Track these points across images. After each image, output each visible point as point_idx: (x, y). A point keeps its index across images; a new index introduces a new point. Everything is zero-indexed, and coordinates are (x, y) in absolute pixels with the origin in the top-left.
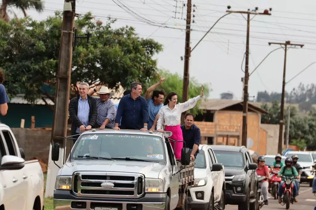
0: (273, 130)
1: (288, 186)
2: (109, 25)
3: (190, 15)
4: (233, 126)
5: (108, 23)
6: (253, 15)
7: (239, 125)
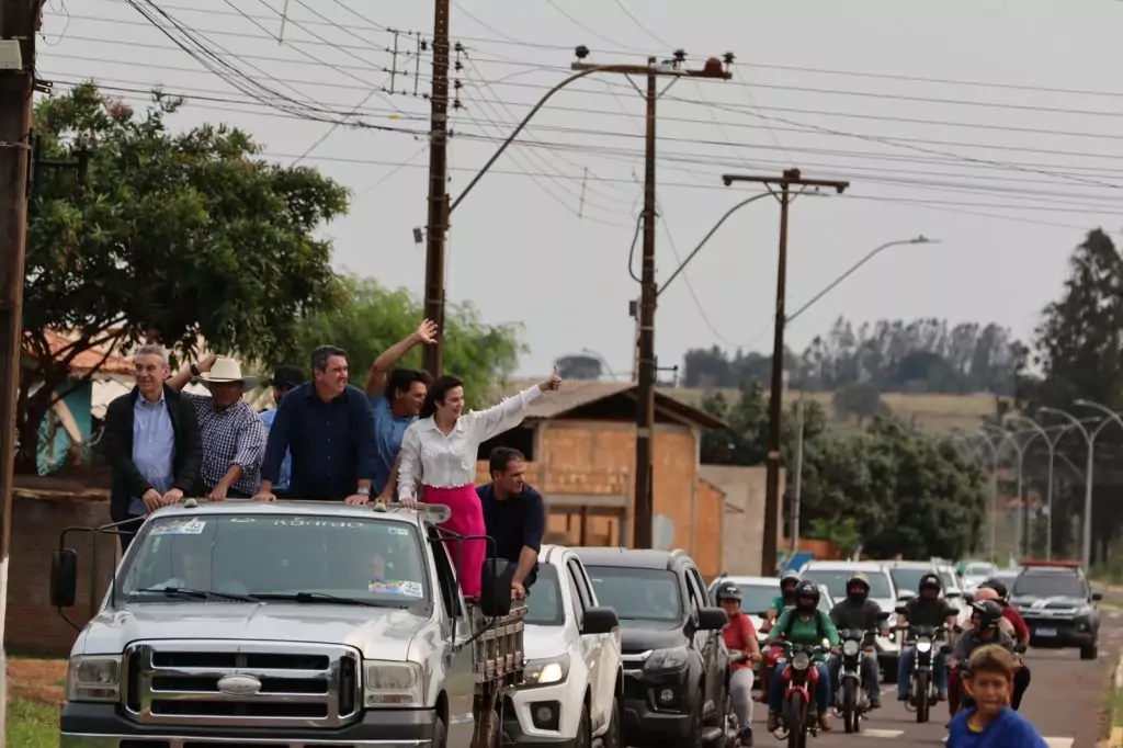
0: (745, 487)
1: (799, 676)
2: (156, 119)
3: (445, 80)
4: (604, 473)
5: (152, 113)
6: (669, 79)
7: (624, 469)
